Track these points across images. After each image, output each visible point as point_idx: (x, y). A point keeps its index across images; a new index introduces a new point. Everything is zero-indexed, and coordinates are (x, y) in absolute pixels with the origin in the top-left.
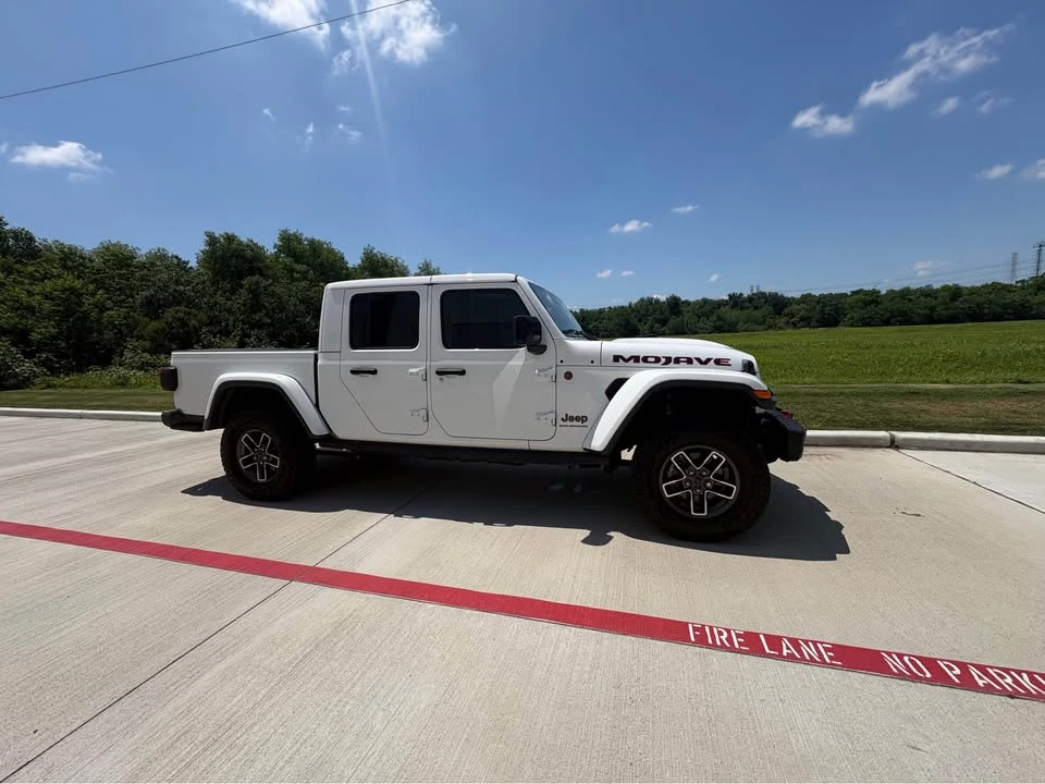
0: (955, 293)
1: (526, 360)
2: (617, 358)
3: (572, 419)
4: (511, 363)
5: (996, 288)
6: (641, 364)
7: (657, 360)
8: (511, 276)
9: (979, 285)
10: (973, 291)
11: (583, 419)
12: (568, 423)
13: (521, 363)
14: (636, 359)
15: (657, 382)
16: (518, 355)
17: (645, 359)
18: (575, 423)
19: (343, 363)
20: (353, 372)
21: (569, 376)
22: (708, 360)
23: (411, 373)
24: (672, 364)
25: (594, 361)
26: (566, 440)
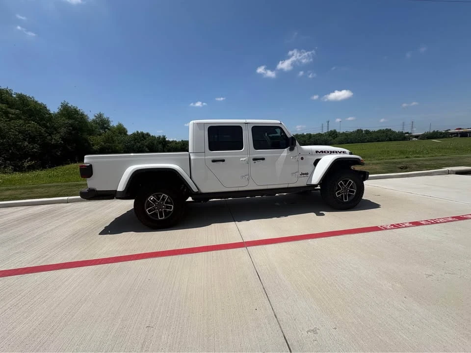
0: (310, 136)
1: (288, 153)
2: (317, 152)
3: (303, 174)
4: (282, 155)
5: (320, 135)
6: (324, 153)
7: (328, 152)
8: (279, 122)
9: (315, 134)
10: (314, 136)
11: (307, 174)
12: (302, 176)
13: (286, 154)
14: (322, 152)
15: (335, 159)
16: (284, 152)
17: (325, 152)
18: (304, 176)
19: (206, 157)
20: (214, 161)
21: (302, 158)
22: (341, 152)
23: (242, 160)
24: (332, 153)
25: (310, 153)
26: (302, 182)
